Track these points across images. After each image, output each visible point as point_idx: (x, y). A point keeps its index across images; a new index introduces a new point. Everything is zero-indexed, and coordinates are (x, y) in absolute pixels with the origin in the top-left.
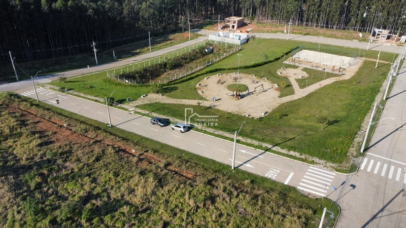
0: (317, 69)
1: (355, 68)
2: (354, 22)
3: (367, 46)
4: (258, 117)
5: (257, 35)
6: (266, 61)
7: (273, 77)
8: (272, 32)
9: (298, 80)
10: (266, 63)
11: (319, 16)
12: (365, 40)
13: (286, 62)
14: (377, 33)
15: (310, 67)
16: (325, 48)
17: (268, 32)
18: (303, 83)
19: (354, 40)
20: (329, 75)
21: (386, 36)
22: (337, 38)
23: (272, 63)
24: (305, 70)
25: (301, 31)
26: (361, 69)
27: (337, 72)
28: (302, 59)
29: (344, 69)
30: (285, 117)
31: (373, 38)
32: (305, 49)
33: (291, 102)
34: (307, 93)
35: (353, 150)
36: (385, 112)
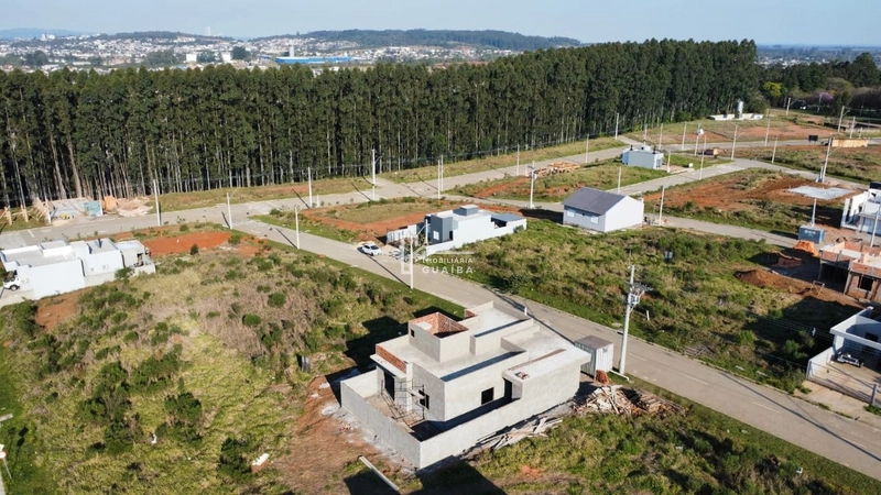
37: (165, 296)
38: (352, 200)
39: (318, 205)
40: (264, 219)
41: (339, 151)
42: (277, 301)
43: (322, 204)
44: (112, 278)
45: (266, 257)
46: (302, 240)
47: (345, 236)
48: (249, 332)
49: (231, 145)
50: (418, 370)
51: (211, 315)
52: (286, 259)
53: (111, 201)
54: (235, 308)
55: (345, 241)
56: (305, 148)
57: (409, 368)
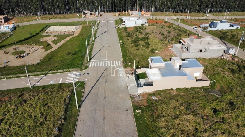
0: (61, 34)
1: (79, 30)
2: (73, 9)
3: (82, 20)
4: (37, 63)
5: (21, 24)
7: (38, 43)
8: (29, 21)
9: (53, 42)
10: (31, 37)
11: (54, 8)
12: (81, 17)
13: (44, 34)
14: (85, 13)
15: (57, 34)
16: (62, 24)
17: (27, 21)
18: (55, 42)
19: (76, 18)
20: (68, 36)
21: (90, 14)
22: (67, 18)
23: (35, 36)
24: (55, 36)
25: (47, 18)
26: (82, 30)
27: (71, 34)
28: (51, 31)
29: (74, 32)
30: (51, 59)
31: (84, 15)
32: (52, 26)
33: (52, 52)
34: (59, 46)
35: (85, 61)
36: (95, 44)
37: (149, 29)
38: (198, 18)
39: (189, 19)
40: (175, 20)
42: (169, 33)
43: (190, 18)
44: (140, 25)
46: (180, 24)
47: (191, 25)
48: (162, 37)
51: (156, 33)
52: (174, 26)
53: (143, 12)
54: (161, 32)
55: (191, 26)
57: (186, 43)
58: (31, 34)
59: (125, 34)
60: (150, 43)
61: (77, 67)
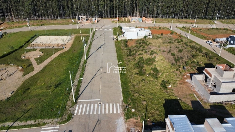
0: (49, 48)
1: (71, 42)
2: (68, 14)
3: (77, 27)
4: (6, 98)
5: (8, 31)
6: (12, 50)
7: (18, 61)
8: (19, 27)
9: (36, 59)
10: (12, 52)
11: (47, 12)
12: (75, 23)
13: (28, 48)
14: (81, 18)
15: (44, 48)
16: (54, 32)
17: (16, 27)
18: (40, 60)
19: (70, 24)
20: (56, 50)
21: (85, 19)
22: (60, 24)
23: (18, 51)
24: (41, 50)
25: (38, 24)
26: (74, 42)
27: (61, 47)
28: (39, 43)
29: (65, 44)
30: (28, 91)
31: (79, 21)
32: (40, 36)
33: (32, 77)
34: (42, 67)
35: (69, 103)
36: (87, 68)
37: (154, 44)
38: (207, 27)
39: (196, 27)
40: (180, 29)
41: (207, 12)
42: (180, 51)
43: (198, 27)
44: (143, 38)
45: (180, 39)
46: (190, 36)
47: (203, 37)
48: (172, 57)
49: (176, 7)
50: (215, 78)
51: (164, 51)
52: (185, 41)
53: (144, 18)
54: (170, 51)
55: (202, 39)
56: (197, 10)
57: (213, 77)
58: (12, 48)
59: (125, 51)
60: (158, 68)
61: (56, 116)
